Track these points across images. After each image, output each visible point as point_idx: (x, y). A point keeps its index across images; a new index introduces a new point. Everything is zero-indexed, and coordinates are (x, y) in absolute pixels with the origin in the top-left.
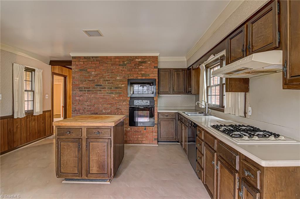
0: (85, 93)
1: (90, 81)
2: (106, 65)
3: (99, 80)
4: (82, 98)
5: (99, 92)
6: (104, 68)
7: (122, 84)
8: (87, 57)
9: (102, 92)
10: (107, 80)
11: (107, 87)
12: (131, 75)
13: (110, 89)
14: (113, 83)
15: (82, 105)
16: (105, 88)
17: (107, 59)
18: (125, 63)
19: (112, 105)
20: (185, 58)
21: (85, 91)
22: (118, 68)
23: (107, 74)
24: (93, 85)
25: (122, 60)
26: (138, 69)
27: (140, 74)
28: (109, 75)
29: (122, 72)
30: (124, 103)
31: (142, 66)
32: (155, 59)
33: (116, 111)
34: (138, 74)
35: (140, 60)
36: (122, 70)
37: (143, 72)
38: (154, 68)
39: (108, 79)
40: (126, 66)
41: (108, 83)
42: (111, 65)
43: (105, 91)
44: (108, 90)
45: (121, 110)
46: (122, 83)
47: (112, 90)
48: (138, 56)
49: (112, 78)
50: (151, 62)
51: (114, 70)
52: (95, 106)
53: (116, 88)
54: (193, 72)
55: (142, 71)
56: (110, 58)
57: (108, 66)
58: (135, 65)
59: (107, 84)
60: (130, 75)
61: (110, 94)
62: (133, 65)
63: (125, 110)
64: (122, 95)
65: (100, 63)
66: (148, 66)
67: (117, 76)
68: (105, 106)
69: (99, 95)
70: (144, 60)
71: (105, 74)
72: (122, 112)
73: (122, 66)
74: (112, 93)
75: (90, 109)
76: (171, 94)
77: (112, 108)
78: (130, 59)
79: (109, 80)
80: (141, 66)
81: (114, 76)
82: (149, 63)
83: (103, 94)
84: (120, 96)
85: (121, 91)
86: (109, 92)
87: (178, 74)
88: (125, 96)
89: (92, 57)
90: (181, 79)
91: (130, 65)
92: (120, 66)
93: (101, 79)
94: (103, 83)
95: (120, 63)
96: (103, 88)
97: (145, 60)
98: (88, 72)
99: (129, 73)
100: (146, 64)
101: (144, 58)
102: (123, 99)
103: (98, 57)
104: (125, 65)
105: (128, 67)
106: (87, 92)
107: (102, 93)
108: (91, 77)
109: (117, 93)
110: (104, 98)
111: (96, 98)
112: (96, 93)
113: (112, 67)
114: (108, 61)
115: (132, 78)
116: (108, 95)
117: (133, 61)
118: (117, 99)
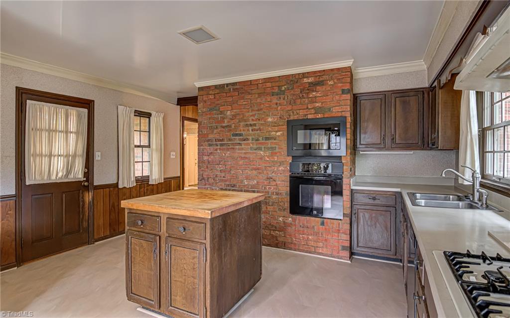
0: (216, 150)
1: (223, 127)
2: (249, 97)
3: (237, 125)
4: (213, 157)
5: (237, 147)
6: (247, 101)
7: (277, 132)
8: (220, 85)
9: (243, 146)
10: (251, 125)
11: (250, 138)
12: (293, 112)
13: (256, 140)
14: (260, 130)
15: (212, 170)
16: (248, 139)
17: (251, 84)
18: (283, 89)
19: (260, 171)
20: (424, 63)
21: (217, 146)
22: (269, 100)
23: (251, 114)
24: (228, 133)
25: (277, 84)
26: (308, 98)
27: (311, 109)
28: (253, 115)
29: (278, 107)
30: (280, 169)
31: (316, 91)
32: (344, 74)
33: (266, 184)
34: (307, 108)
35: (311, 80)
36: (277, 104)
37: (317, 105)
38: (341, 92)
39: (252, 123)
40: (284, 94)
41: (252, 130)
42: (257, 96)
43: (248, 144)
44: (253, 143)
45: (275, 181)
46: (277, 130)
47: (260, 143)
48: (308, 73)
49: (259, 120)
50: (335, 81)
51: (263, 104)
52: (232, 172)
53: (267, 139)
54: (441, 95)
55: (316, 102)
56: (255, 83)
57: (253, 97)
58: (301, 92)
59: (251, 132)
60: (291, 112)
61: (256, 150)
62: (298, 91)
63: (283, 181)
64: (276, 153)
65: (240, 94)
66: (329, 90)
67: (267, 115)
68: (247, 173)
69: (238, 153)
70: (319, 79)
71: (247, 114)
72: (276, 184)
73: (278, 95)
74: (260, 149)
75: (224, 177)
76: (388, 150)
77: (260, 176)
78: (292, 80)
79: (255, 125)
80: (313, 91)
81: (263, 116)
82: (331, 83)
83: (245, 150)
84: (273, 154)
85: (275, 143)
86: (255, 146)
87: (405, 104)
88: (283, 154)
89: (227, 85)
90: (414, 114)
91: (292, 92)
92: (273, 95)
93: (242, 124)
94: (244, 130)
95: (273, 89)
96: (244, 140)
97: (321, 79)
98: (221, 113)
99: (290, 108)
100: (324, 87)
101: (319, 74)
102: (279, 160)
103: (236, 83)
104: (283, 92)
105: (288, 96)
106: (219, 147)
107: (242, 149)
108: (226, 121)
109: (268, 149)
110: (246, 158)
111: (233, 158)
112: (233, 148)
113: (259, 100)
114: (252, 90)
115: (296, 117)
116: (254, 153)
117: (298, 84)
118: (268, 159)
